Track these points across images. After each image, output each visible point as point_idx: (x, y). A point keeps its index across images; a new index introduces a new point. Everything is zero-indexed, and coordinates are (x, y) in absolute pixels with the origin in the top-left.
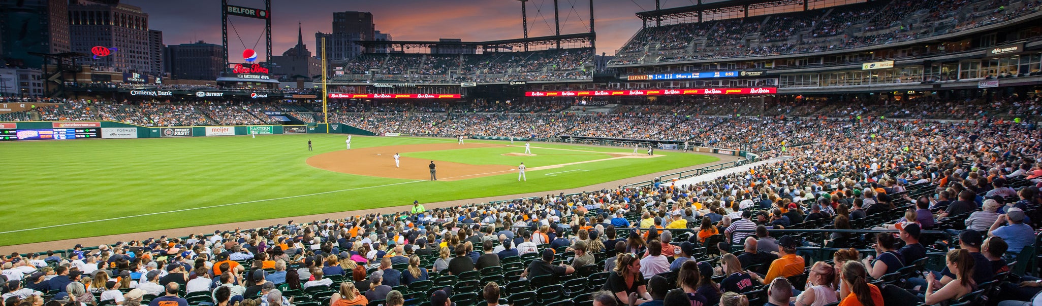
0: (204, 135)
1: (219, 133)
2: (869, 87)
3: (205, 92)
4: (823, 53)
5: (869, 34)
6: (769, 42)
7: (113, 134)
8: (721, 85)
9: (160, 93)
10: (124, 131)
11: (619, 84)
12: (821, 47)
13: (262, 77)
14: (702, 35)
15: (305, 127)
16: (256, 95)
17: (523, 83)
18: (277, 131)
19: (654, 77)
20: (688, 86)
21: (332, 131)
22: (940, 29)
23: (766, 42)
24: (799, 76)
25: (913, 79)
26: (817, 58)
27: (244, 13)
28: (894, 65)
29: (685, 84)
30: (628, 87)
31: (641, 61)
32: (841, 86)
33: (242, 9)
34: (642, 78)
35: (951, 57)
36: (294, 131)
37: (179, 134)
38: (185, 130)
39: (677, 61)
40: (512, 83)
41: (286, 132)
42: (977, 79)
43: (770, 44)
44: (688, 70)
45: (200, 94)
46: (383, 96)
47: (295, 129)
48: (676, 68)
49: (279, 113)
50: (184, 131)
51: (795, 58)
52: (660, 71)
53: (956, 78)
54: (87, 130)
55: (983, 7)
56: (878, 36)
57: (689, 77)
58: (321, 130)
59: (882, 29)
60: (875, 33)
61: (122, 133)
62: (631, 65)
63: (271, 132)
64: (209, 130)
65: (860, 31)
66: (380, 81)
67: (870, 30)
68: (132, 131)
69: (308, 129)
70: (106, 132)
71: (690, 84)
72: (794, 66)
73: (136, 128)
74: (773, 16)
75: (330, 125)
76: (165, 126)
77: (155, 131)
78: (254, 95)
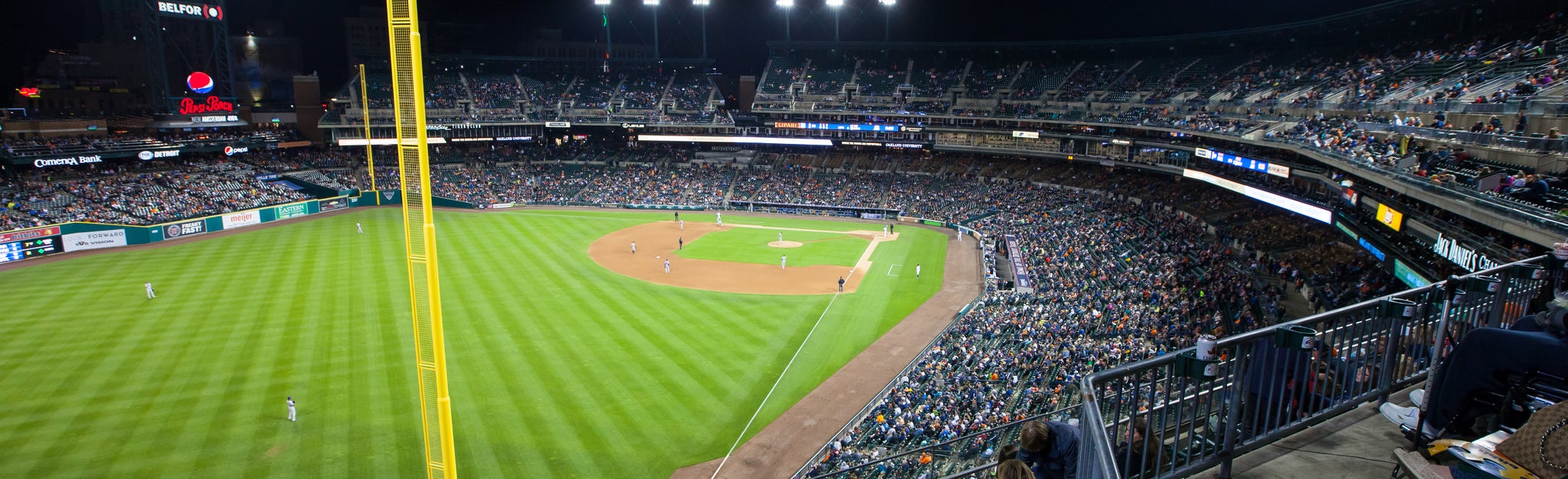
0: (222, 228)
1: (240, 224)
2: (1017, 151)
3: (153, 151)
4: (982, 118)
5: (1015, 103)
7: (82, 244)
8: (875, 136)
9: (82, 160)
10: (100, 236)
11: (757, 128)
13: (229, 119)
15: (345, 199)
16: (231, 149)
17: (642, 126)
18: (313, 211)
19: (807, 125)
21: (385, 203)
22: (1076, 114)
23: (922, 96)
24: (955, 134)
25: (1052, 150)
26: (971, 120)
27: (185, 12)
28: (1039, 136)
29: (837, 134)
31: (793, 108)
32: (991, 147)
33: (181, 6)
34: (792, 125)
35: (1083, 137)
36: (332, 206)
37: (188, 231)
38: (196, 224)
39: (835, 111)
40: (624, 126)
41: (324, 209)
42: (1099, 157)
43: (926, 100)
44: (843, 121)
45: (146, 156)
47: (334, 203)
49: (274, 176)
50: (192, 227)
51: (951, 119)
54: (39, 242)
55: (1101, 97)
57: (847, 128)
58: (368, 201)
61: (99, 239)
62: (781, 110)
64: (227, 220)
65: (1006, 98)
68: (116, 234)
69: (350, 200)
70: (70, 242)
71: (843, 135)
72: (948, 123)
73: (123, 231)
75: (381, 193)
77: (156, 231)
78: (228, 150)
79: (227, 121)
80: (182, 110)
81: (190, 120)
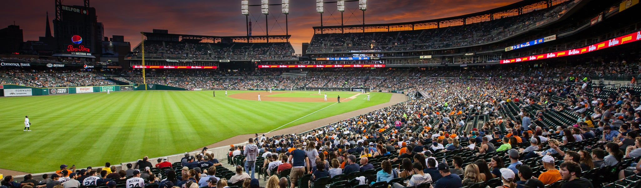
0: (75, 92)
1: (84, 91)
2: (422, 65)
3: (53, 64)
4: (406, 51)
5: (420, 44)
6: (380, 45)
7: (12, 94)
8: (360, 63)
9: (22, 64)
10: (21, 91)
11: (309, 62)
12: (404, 49)
14: (348, 40)
15: (132, 86)
16: (87, 66)
17: (260, 61)
18: (117, 89)
19: (330, 59)
20: (344, 63)
21: (149, 89)
22: (448, 45)
23: (379, 45)
24: (394, 60)
25: (438, 63)
26: (401, 53)
27: (73, 11)
28: (432, 57)
29: (343, 62)
30: (314, 63)
31: (324, 51)
32: (411, 64)
33: (71, 8)
34: (324, 59)
35: (452, 55)
36: (126, 89)
37: (60, 92)
38: (64, 89)
39: (342, 52)
40: (252, 61)
41: (122, 89)
42: (459, 63)
43: (381, 46)
44: (345, 56)
45: (50, 65)
46: (170, 67)
47: (126, 88)
48: (339, 55)
49: (104, 78)
50: (62, 90)
51: (392, 53)
52: (331, 56)
53: (453, 62)
55: (459, 38)
56: (425, 46)
57: (347, 59)
58: (141, 88)
59: (425, 43)
60: (422, 44)
62: (319, 53)
63: (114, 90)
64: (79, 90)
65: (416, 43)
66: (169, 58)
67: (420, 43)
68: (28, 91)
69: (134, 87)
70: (7, 92)
71: (346, 62)
72: (391, 56)
73: (31, 89)
74: (377, 33)
75: (147, 85)
76: (50, 87)
77: (46, 90)
78: (86, 66)
79: (87, 55)
80: (68, 50)
81: (71, 54)
